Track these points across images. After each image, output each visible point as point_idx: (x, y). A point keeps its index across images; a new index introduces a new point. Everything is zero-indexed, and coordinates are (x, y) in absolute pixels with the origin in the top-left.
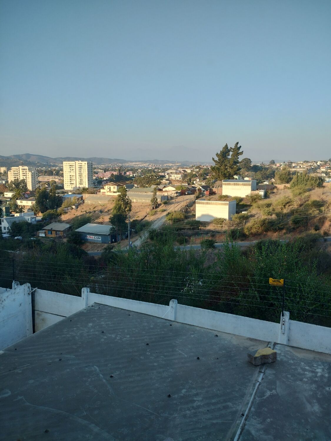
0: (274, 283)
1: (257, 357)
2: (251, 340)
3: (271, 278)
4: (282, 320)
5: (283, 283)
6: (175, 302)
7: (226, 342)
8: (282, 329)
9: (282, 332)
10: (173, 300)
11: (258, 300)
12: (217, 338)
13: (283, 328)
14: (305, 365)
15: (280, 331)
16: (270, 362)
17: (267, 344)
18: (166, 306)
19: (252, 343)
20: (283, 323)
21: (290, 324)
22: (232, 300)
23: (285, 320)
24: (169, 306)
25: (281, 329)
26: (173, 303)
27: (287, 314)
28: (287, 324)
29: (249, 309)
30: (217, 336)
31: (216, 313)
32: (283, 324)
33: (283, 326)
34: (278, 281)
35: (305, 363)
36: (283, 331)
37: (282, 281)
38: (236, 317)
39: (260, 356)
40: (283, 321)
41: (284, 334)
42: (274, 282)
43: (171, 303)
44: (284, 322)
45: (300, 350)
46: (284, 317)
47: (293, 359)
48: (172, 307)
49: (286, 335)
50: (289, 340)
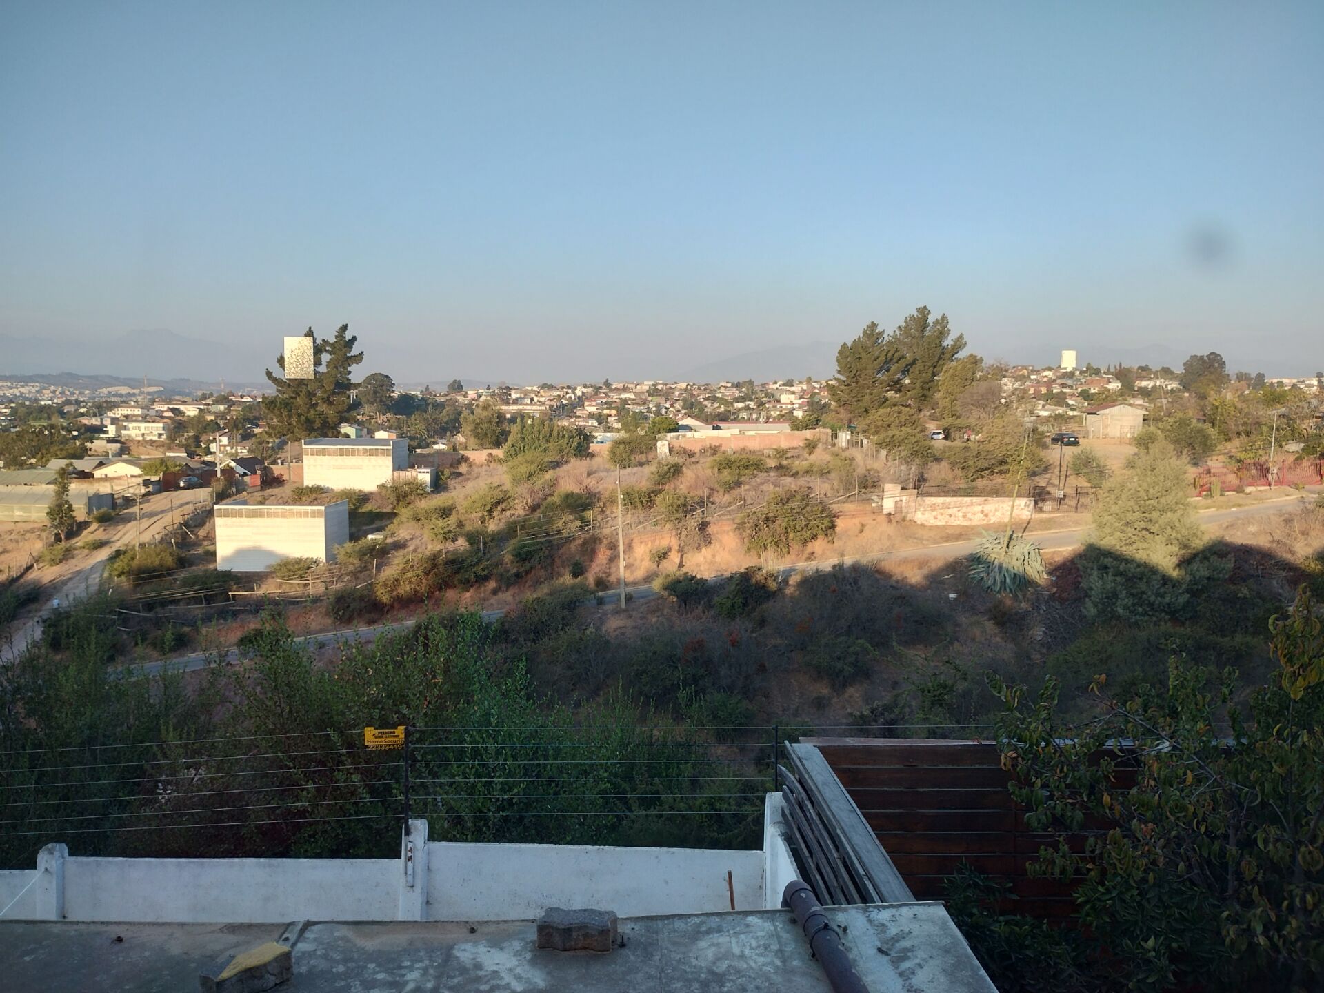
0: (380, 740)
1: (224, 981)
2: (233, 928)
3: (369, 728)
4: (406, 846)
5: (402, 736)
6: (57, 854)
7: (147, 954)
8: (406, 873)
9: (407, 881)
10: (50, 846)
12: (118, 947)
13: (410, 871)
14: (377, 969)
15: (402, 882)
16: (272, 984)
17: (281, 931)
18: (27, 871)
19: (232, 939)
20: (409, 854)
21: (429, 854)
23: (415, 845)
24: (35, 868)
25: (403, 876)
26: (52, 858)
27: (420, 827)
28: (419, 856)
30: (120, 940)
32: (410, 859)
33: (409, 863)
34: (391, 733)
35: (379, 965)
36: (410, 878)
37: (400, 731)
39: (236, 975)
40: (409, 849)
41: (412, 887)
42: (379, 737)
43: (43, 858)
44: (411, 850)
45: (375, 927)
46: (411, 838)
47: (346, 961)
48: (46, 869)
49: (418, 889)
50: (428, 902)
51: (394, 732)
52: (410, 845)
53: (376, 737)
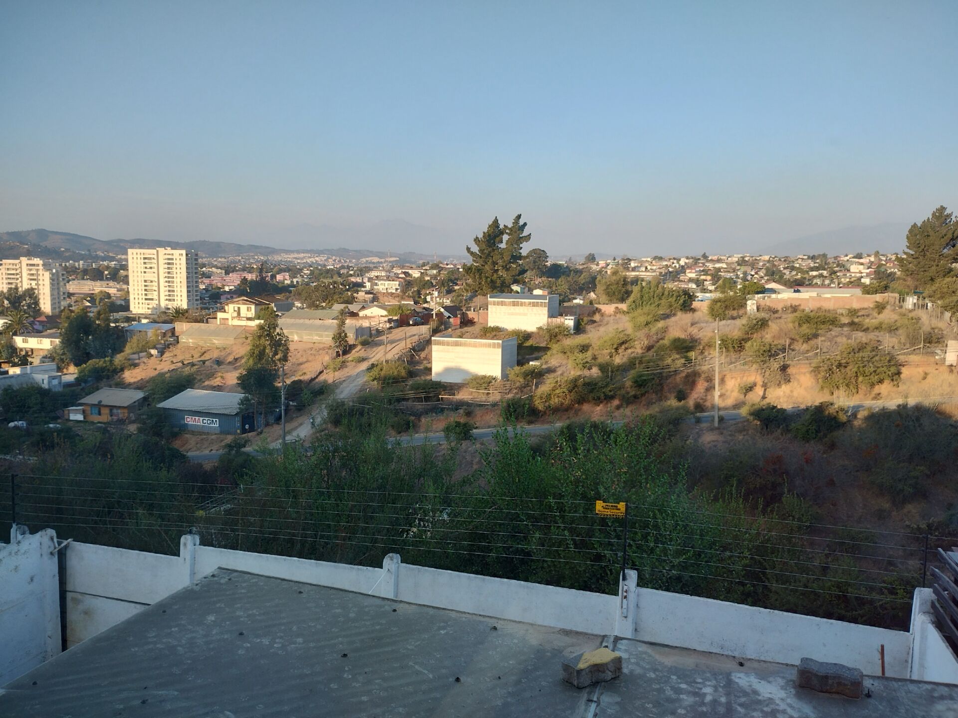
0: (607, 510)
1: (582, 670)
2: (567, 633)
3: (599, 502)
4: (623, 588)
5: (623, 509)
6: (395, 560)
7: (516, 641)
8: (622, 607)
9: (622, 613)
10: (391, 555)
11: (571, 548)
12: (494, 634)
13: (625, 606)
14: (679, 681)
15: (618, 612)
16: (609, 678)
17: (600, 640)
18: (376, 569)
19: (567, 640)
20: (625, 594)
21: (638, 595)
22: (517, 551)
23: (628, 587)
24: (382, 568)
25: (620, 608)
26: (391, 562)
27: (632, 575)
28: (632, 596)
29: (552, 569)
30: (495, 628)
31: (484, 580)
32: (625, 597)
33: (625, 600)
34: (615, 506)
35: (679, 677)
36: (625, 611)
37: (622, 506)
38: (528, 587)
39: (588, 667)
40: (625, 590)
41: (626, 617)
42: (606, 508)
43: (386, 562)
44: (626, 592)
45: (666, 649)
46: (626, 582)
47: (655, 670)
48: (389, 570)
49: (630, 619)
50: (636, 629)
51: (617, 507)
52: (625, 588)
53: (604, 508)
